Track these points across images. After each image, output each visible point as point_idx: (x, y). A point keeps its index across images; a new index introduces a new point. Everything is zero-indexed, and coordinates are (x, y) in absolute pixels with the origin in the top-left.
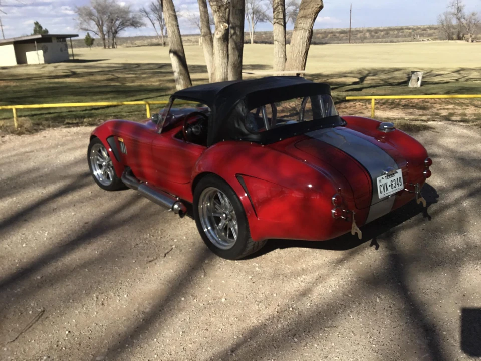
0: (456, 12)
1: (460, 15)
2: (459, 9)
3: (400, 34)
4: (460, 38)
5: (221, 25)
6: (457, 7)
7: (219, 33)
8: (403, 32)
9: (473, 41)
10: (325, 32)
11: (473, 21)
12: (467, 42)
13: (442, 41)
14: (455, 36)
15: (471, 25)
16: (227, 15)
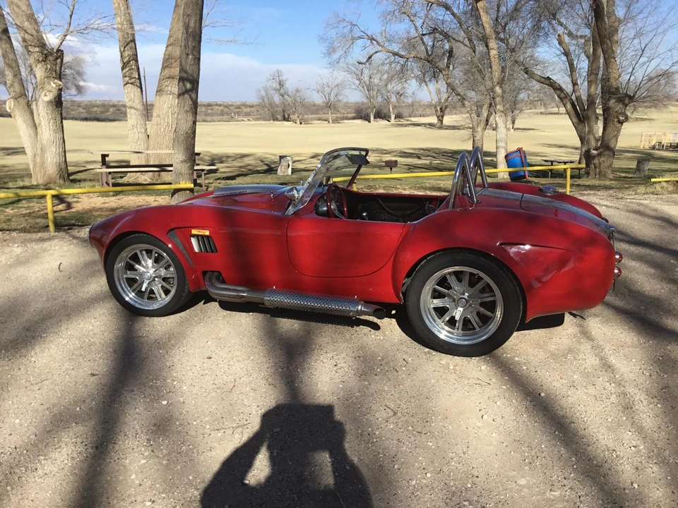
0: (278, 87)
1: (282, 91)
2: (281, 84)
3: (210, 111)
4: (286, 119)
5: (52, 82)
6: (278, 81)
7: (48, 94)
8: (212, 109)
9: (301, 123)
10: (103, 105)
11: (298, 99)
12: (294, 124)
13: (267, 122)
14: (279, 117)
15: (297, 105)
16: (58, 68)
